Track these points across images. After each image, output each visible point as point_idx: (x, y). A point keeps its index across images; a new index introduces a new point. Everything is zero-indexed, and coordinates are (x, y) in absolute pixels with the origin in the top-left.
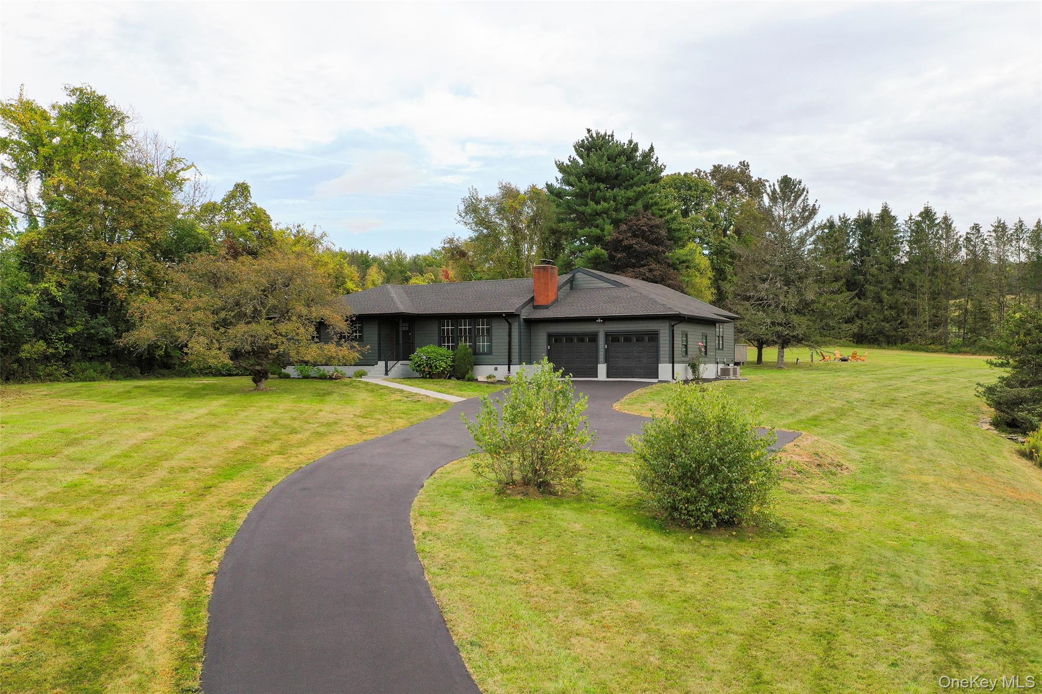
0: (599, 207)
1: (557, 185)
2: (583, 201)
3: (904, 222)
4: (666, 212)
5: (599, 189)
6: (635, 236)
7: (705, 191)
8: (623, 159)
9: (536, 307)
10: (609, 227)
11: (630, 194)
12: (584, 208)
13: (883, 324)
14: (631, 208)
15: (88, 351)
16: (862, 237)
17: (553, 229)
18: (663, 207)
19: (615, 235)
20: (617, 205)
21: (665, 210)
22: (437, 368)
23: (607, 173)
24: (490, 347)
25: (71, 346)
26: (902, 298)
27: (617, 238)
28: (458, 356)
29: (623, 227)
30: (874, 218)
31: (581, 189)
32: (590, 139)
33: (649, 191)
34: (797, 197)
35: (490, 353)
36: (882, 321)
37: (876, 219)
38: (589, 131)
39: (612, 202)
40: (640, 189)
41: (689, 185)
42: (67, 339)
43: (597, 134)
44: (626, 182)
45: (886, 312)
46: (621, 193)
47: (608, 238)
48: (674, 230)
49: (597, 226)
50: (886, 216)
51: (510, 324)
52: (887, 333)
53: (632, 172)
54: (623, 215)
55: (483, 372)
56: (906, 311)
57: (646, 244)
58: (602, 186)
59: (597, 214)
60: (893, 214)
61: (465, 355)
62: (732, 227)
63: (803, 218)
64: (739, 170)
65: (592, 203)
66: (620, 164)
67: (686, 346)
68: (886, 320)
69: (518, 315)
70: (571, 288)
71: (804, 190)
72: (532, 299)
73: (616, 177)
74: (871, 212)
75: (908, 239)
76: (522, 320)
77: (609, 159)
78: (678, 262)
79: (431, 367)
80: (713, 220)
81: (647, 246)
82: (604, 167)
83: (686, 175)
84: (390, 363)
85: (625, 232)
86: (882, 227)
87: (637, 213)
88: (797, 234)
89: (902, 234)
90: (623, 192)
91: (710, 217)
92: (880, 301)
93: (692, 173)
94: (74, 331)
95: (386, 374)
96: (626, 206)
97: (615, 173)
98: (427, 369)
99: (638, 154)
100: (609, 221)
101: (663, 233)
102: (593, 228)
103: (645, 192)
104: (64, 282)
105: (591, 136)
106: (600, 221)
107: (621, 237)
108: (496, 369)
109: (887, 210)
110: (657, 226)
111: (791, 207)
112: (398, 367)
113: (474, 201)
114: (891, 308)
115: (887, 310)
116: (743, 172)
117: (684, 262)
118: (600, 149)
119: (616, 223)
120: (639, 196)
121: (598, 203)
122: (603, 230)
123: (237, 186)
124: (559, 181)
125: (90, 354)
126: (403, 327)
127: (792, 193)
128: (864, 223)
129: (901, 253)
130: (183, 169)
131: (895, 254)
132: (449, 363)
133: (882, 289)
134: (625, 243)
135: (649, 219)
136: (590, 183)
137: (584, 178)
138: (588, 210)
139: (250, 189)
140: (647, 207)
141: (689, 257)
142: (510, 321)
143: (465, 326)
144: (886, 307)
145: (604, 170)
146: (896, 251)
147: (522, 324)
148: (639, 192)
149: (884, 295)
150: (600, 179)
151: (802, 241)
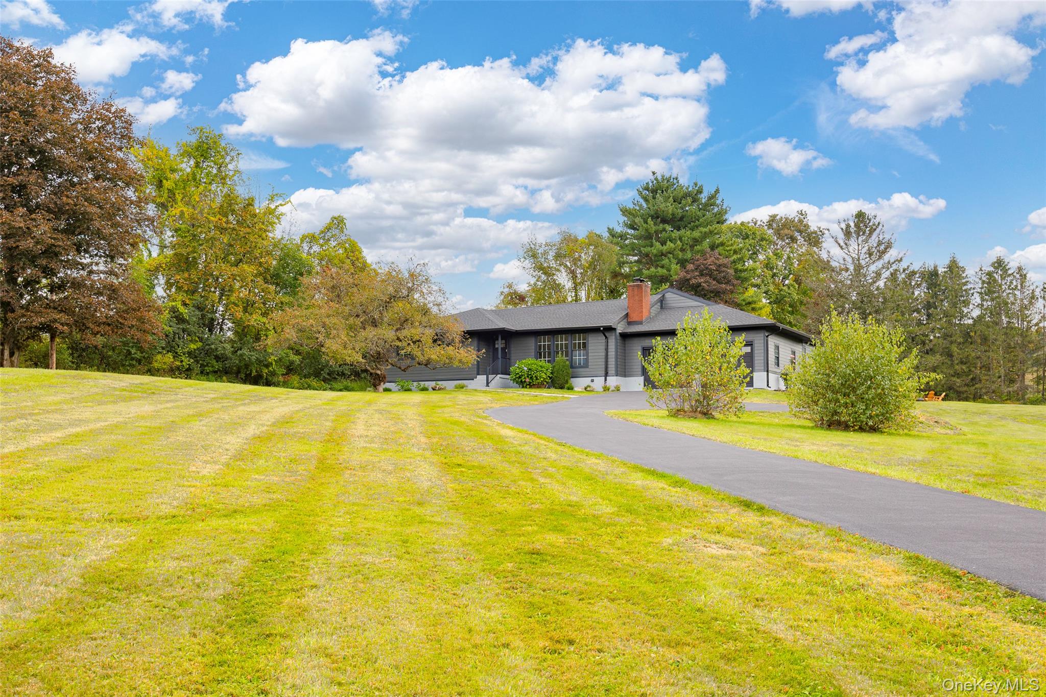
0: (665, 248)
1: (619, 229)
2: (648, 242)
3: (974, 274)
4: (732, 252)
5: (664, 230)
6: (702, 275)
7: (762, 239)
8: (689, 200)
9: (630, 323)
10: (675, 267)
11: (696, 234)
12: (649, 249)
13: (954, 379)
14: (698, 248)
15: (205, 366)
16: (928, 289)
17: (615, 272)
18: (728, 248)
19: (682, 274)
20: (683, 245)
21: (730, 250)
22: (537, 379)
23: (673, 214)
24: (587, 360)
25: (192, 361)
26: (972, 352)
27: (685, 277)
28: (557, 367)
29: (690, 267)
30: (941, 270)
31: (647, 230)
32: (655, 182)
33: (716, 231)
34: (872, 231)
35: (586, 365)
36: (952, 376)
37: (943, 270)
38: (654, 173)
39: (679, 242)
40: (706, 230)
41: (746, 234)
42: (190, 354)
43: (663, 176)
44: (692, 224)
45: (957, 367)
46: (687, 234)
47: (675, 277)
48: (740, 271)
49: (662, 267)
50: (954, 268)
51: (606, 337)
52: (958, 389)
53: (698, 213)
54: (689, 255)
55: (580, 383)
56: (979, 365)
57: (714, 282)
58: (669, 228)
59: (662, 254)
60: (961, 265)
61: (563, 366)
62: (791, 276)
63: (879, 251)
64: (796, 219)
65: (658, 244)
66: (685, 206)
67: (778, 358)
68: (957, 375)
69: (615, 329)
70: (662, 307)
71: (879, 223)
72: (627, 315)
73: (681, 219)
74: (938, 263)
75: (979, 290)
76: (618, 334)
77: (674, 201)
78: (744, 303)
79: (531, 378)
80: (772, 269)
81: (714, 285)
82: (670, 208)
83: (742, 224)
84: (491, 377)
85: (692, 271)
86: (951, 278)
87: (703, 253)
88: (873, 268)
89: (972, 286)
90: (688, 233)
91: (768, 266)
92: (950, 355)
93: (749, 223)
94: (195, 347)
95: (487, 385)
96: (692, 247)
97: (680, 215)
98: (528, 380)
99: (702, 196)
100: (675, 261)
101: (731, 271)
102: (659, 269)
103: (711, 232)
104: (188, 302)
105: (656, 179)
106: (665, 261)
107: (689, 276)
108: (592, 381)
109: (955, 261)
110: (725, 266)
111: (866, 241)
112: (498, 379)
113: (533, 246)
114: (962, 363)
115: (957, 364)
116: (801, 221)
117: (750, 303)
118: (666, 191)
119: (683, 263)
120: (705, 236)
121: (663, 243)
122: (669, 270)
123: (333, 219)
124: (621, 225)
125: (207, 369)
126: (500, 344)
127: (867, 227)
128: (931, 277)
129: (971, 307)
130: (281, 205)
131: (965, 306)
132: (548, 374)
133: (952, 343)
134: (693, 281)
135: (718, 259)
136: (655, 224)
137: (650, 219)
138: (654, 251)
139: (345, 221)
140: (713, 247)
141: (755, 299)
142: (607, 334)
143: (561, 341)
144: (956, 362)
145: (670, 212)
146: (966, 303)
147: (619, 338)
148: (705, 233)
149: (954, 348)
150: (664, 221)
151: (878, 274)
